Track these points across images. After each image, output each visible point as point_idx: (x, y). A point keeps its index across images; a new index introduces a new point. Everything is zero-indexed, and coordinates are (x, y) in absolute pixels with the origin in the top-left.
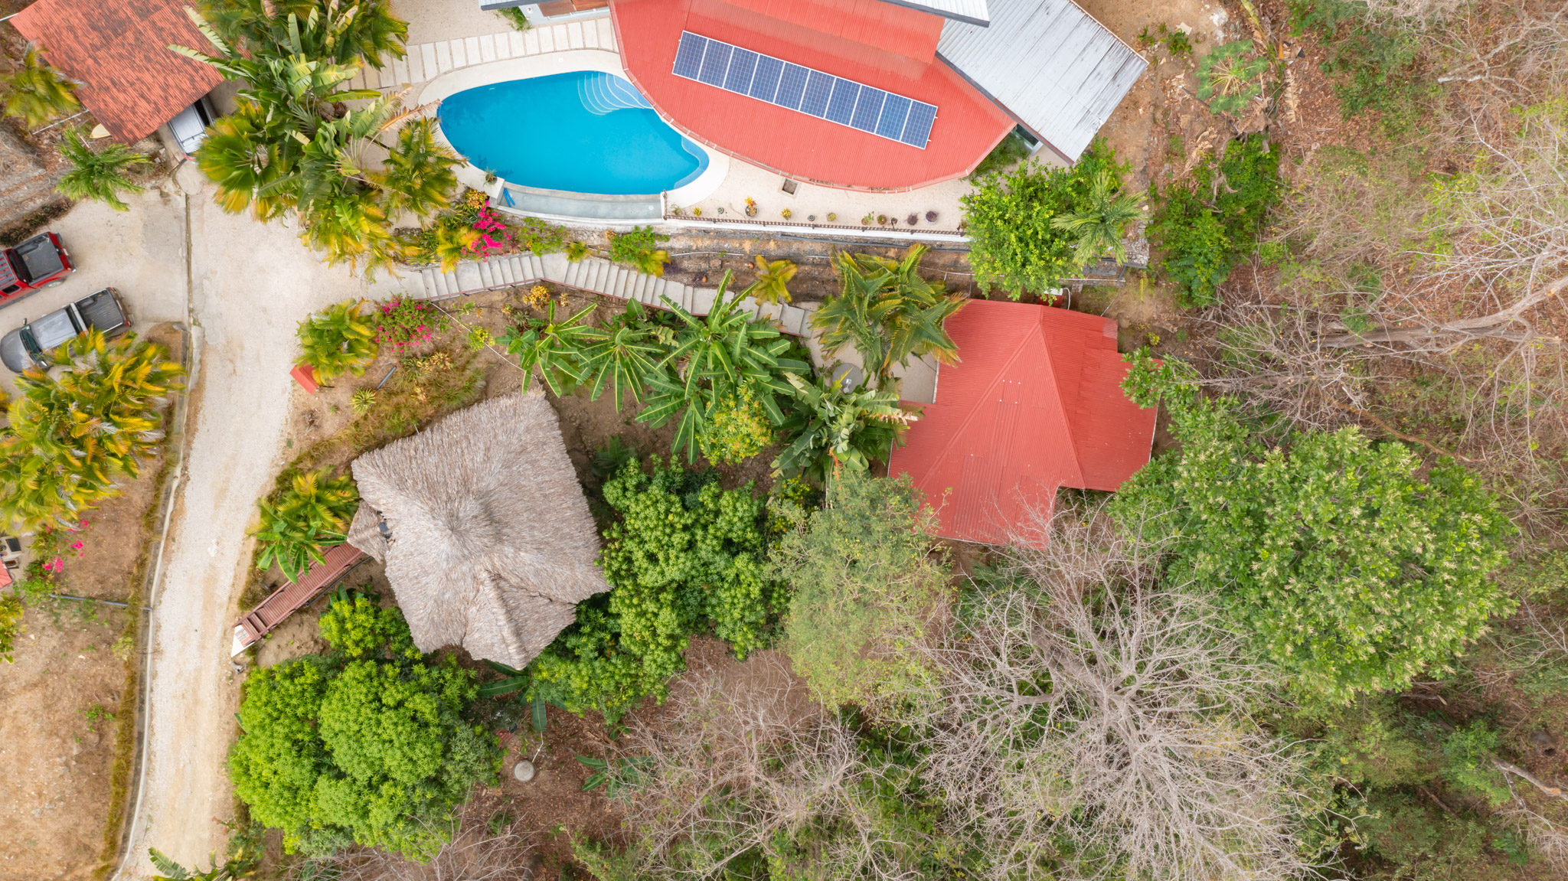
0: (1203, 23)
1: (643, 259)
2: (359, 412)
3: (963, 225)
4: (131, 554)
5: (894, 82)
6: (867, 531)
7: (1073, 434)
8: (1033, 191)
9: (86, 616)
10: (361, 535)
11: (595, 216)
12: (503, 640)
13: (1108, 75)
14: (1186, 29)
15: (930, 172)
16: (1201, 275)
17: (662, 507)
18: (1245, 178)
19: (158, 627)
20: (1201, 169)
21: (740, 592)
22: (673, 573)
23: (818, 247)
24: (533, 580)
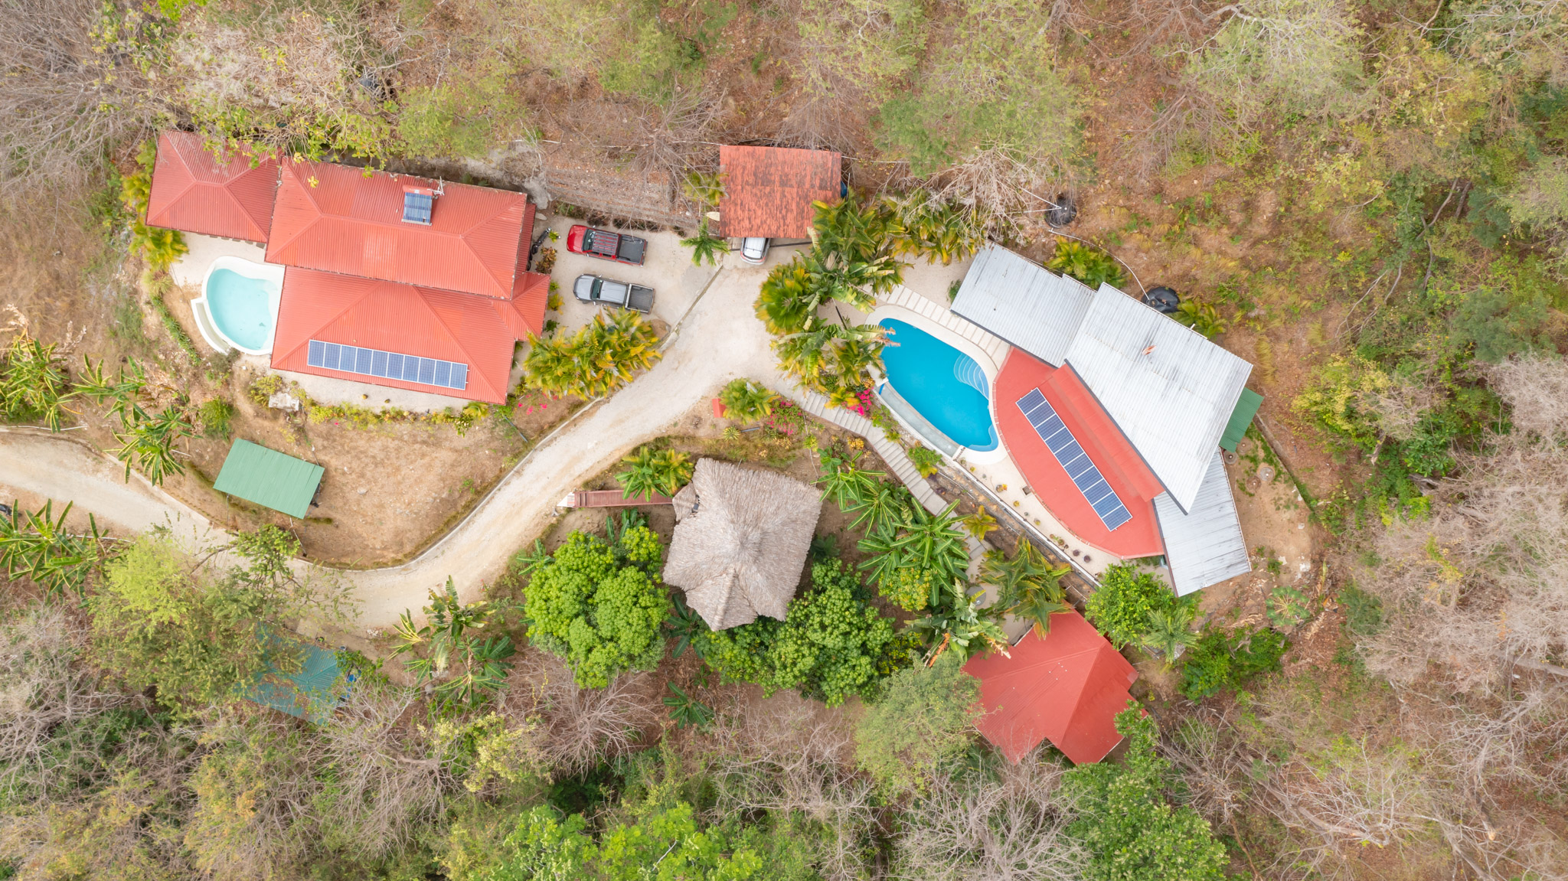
0: (1294, 564)
1: (924, 466)
2: (724, 435)
3: (1100, 575)
4: (551, 418)
5: (1120, 489)
6: (946, 698)
7: (1074, 716)
8: (1149, 589)
9: (507, 435)
10: (681, 502)
11: (918, 431)
12: (716, 610)
13: (1227, 563)
14: (1282, 560)
15: (1105, 544)
16: (1200, 686)
17: (846, 605)
18: (1261, 650)
19: (530, 461)
20: (1240, 631)
21: (852, 675)
22: (829, 642)
23: (1017, 526)
24: (751, 590)
